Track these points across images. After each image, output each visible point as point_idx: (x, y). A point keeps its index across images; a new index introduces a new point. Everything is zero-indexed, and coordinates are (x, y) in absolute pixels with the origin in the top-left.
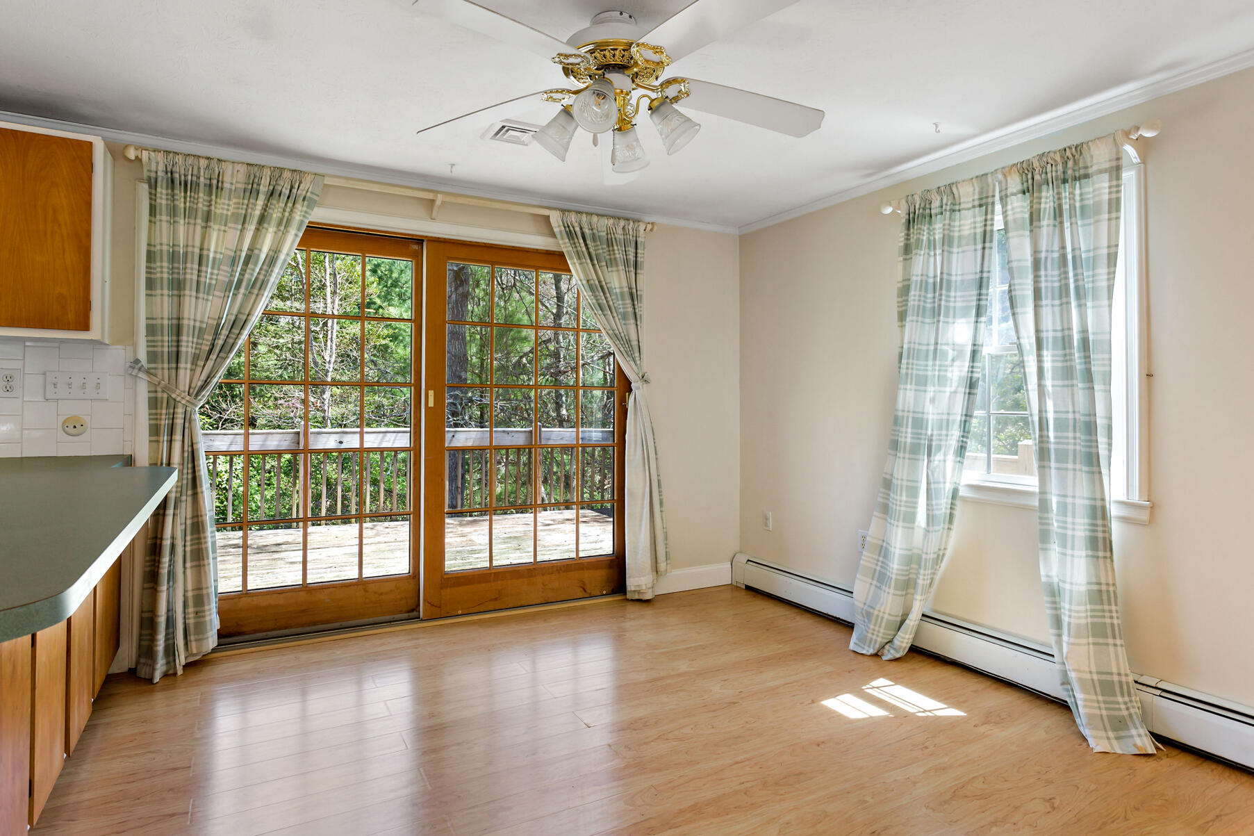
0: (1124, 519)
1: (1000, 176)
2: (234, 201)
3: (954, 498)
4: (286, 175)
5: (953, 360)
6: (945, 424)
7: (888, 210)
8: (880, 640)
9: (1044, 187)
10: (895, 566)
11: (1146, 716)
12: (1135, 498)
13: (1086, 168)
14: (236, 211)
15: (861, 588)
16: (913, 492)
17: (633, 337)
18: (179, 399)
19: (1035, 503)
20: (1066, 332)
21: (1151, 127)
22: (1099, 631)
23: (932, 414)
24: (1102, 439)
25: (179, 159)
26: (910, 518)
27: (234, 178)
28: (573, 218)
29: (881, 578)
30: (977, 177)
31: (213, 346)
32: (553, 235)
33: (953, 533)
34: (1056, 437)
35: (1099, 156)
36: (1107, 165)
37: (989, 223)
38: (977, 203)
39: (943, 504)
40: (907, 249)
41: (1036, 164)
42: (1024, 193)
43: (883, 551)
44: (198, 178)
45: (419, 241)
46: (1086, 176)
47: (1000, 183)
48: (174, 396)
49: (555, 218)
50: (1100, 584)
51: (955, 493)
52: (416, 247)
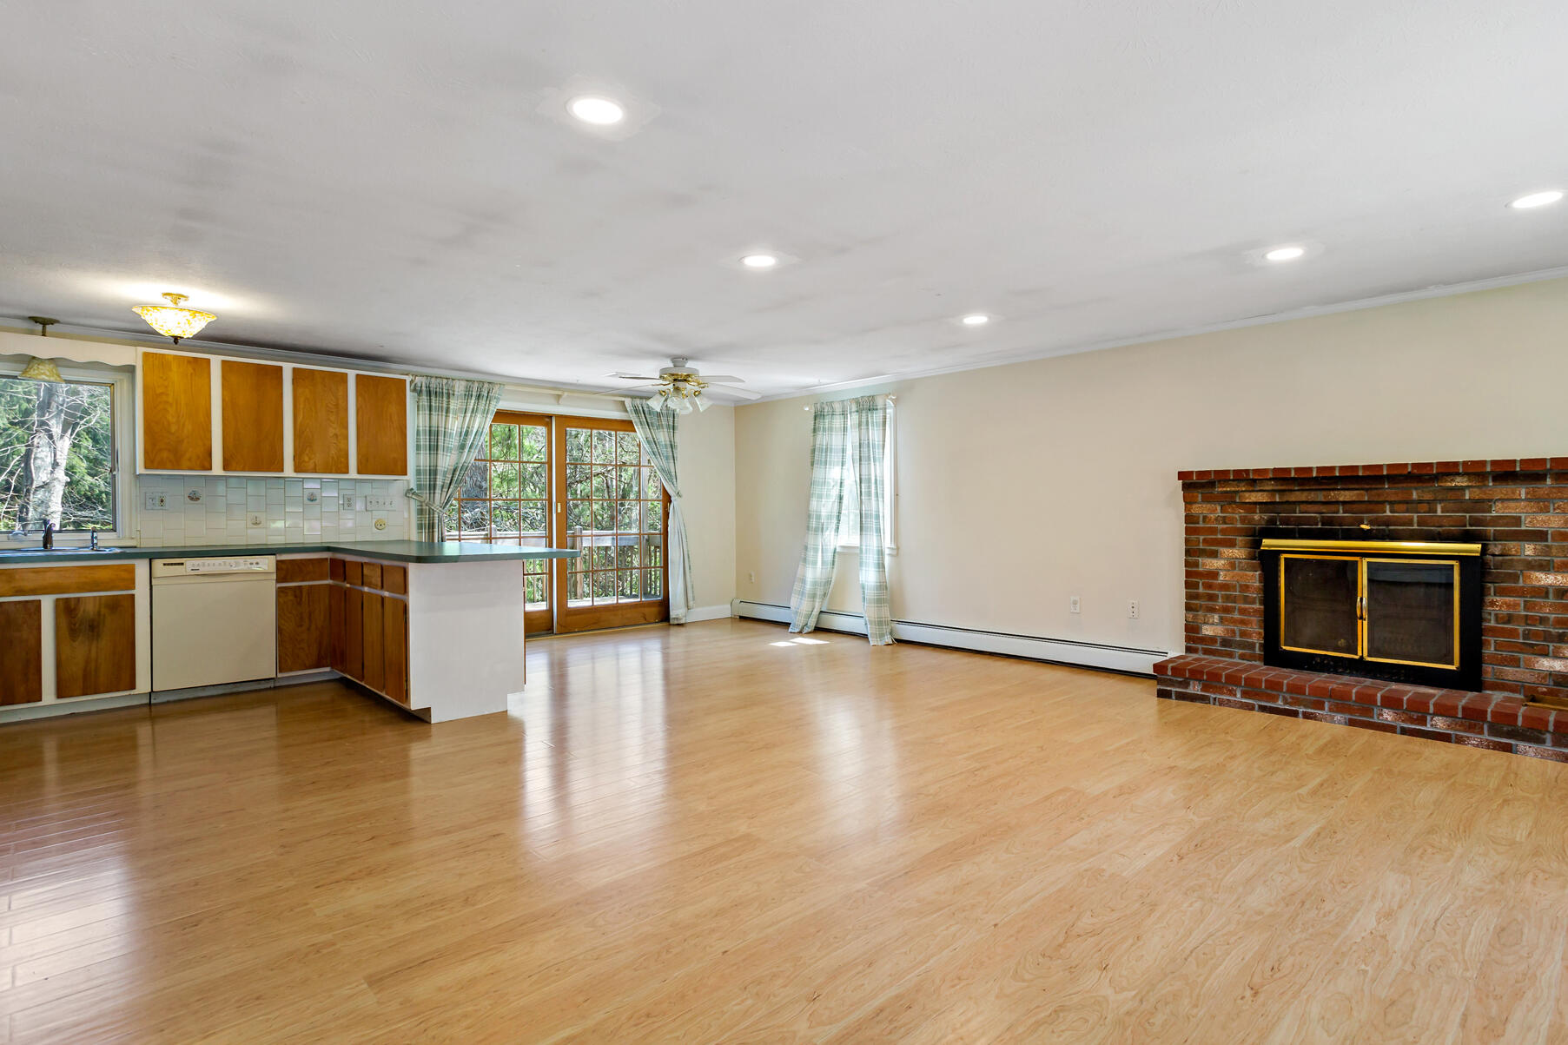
0: (889, 554)
1: (848, 402)
2: (460, 401)
3: (834, 552)
4: (486, 385)
6: (829, 517)
7: (807, 409)
8: (801, 624)
9: (863, 411)
10: (808, 586)
11: (890, 631)
12: (893, 546)
13: (875, 406)
14: (461, 406)
15: (793, 603)
16: (816, 551)
17: (673, 470)
18: (435, 509)
19: (857, 550)
21: (895, 394)
22: (879, 601)
23: (824, 513)
24: (881, 522)
25: (433, 380)
26: (815, 563)
27: (459, 388)
28: (638, 402)
29: (802, 594)
30: (841, 401)
31: (452, 480)
32: (626, 411)
33: (835, 569)
35: (880, 402)
36: (882, 406)
37: (845, 423)
38: (841, 413)
39: (830, 555)
40: (815, 431)
41: (859, 400)
42: (857, 412)
43: (803, 581)
44: (443, 389)
45: (550, 417)
46: (877, 409)
47: (849, 405)
48: (432, 507)
49: (628, 402)
50: (880, 581)
51: (835, 549)
52: (547, 420)
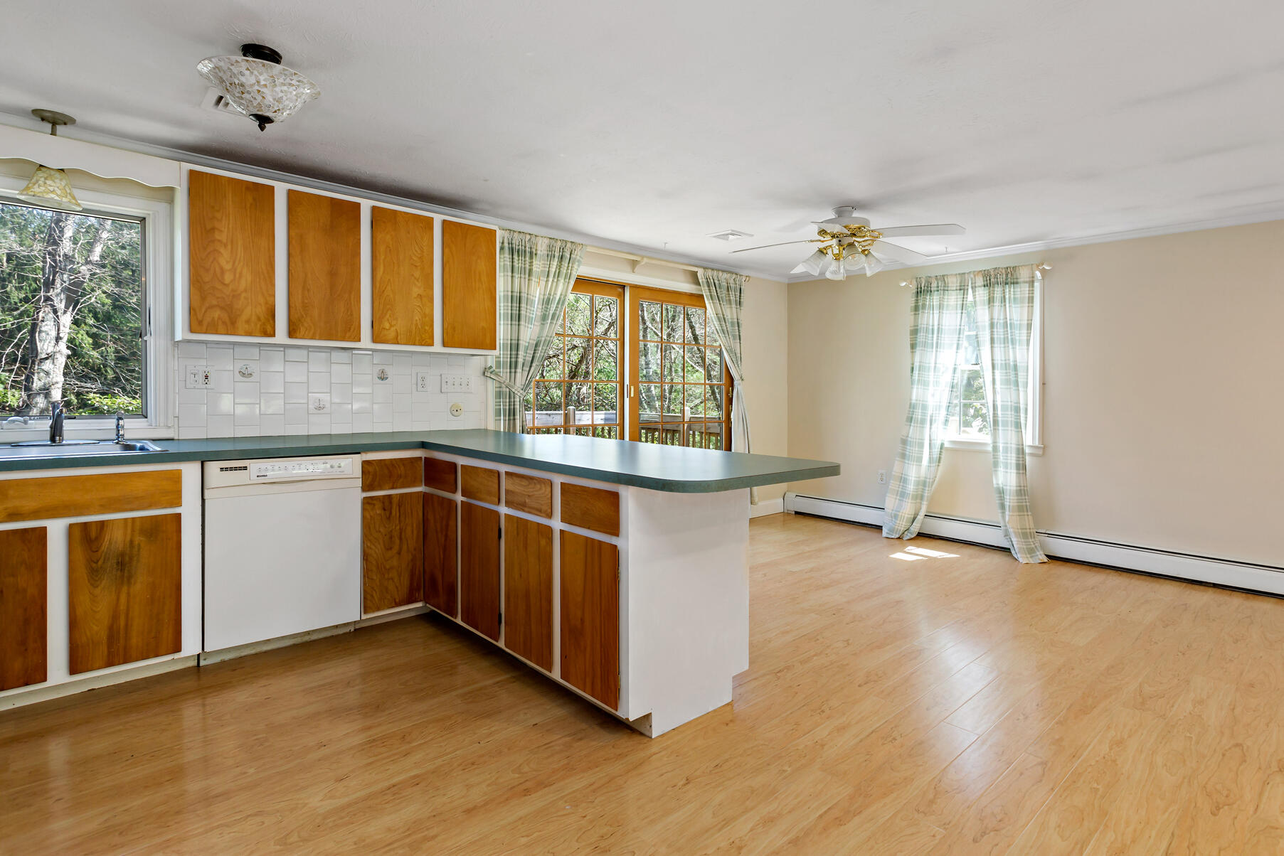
0: (1031, 454)
1: (972, 276)
2: (543, 262)
3: (941, 448)
4: (569, 245)
5: (943, 373)
6: (939, 408)
7: (904, 284)
8: (903, 529)
9: (996, 285)
10: (911, 488)
11: (1043, 546)
12: (1037, 444)
13: (1017, 279)
14: (543, 269)
15: (890, 503)
16: (921, 445)
17: (738, 351)
18: (516, 392)
19: (990, 448)
20: (1007, 362)
21: (1049, 265)
22: (1021, 509)
23: (931, 403)
24: (1022, 415)
25: (516, 235)
26: (920, 460)
27: (542, 247)
28: (710, 273)
29: (903, 495)
30: (959, 274)
31: (533, 357)
32: (698, 283)
33: (941, 468)
34: (1002, 414)
35: (1024, 274)
36: (1028, 280)
37: (965, 299)
38: (958, 288)
39: (936, 450)
40: (916, 308)
41: (992, 273)
42: (984, 286)
43: (903, 480)
44: (525, 247)
45: (623, 287)
46: (1017, 283)
47: (972, 279)
48: (513, 390)
49: (700, 272)
50: (1020, 486)
51: (942, 445)
52: (620, 290)
